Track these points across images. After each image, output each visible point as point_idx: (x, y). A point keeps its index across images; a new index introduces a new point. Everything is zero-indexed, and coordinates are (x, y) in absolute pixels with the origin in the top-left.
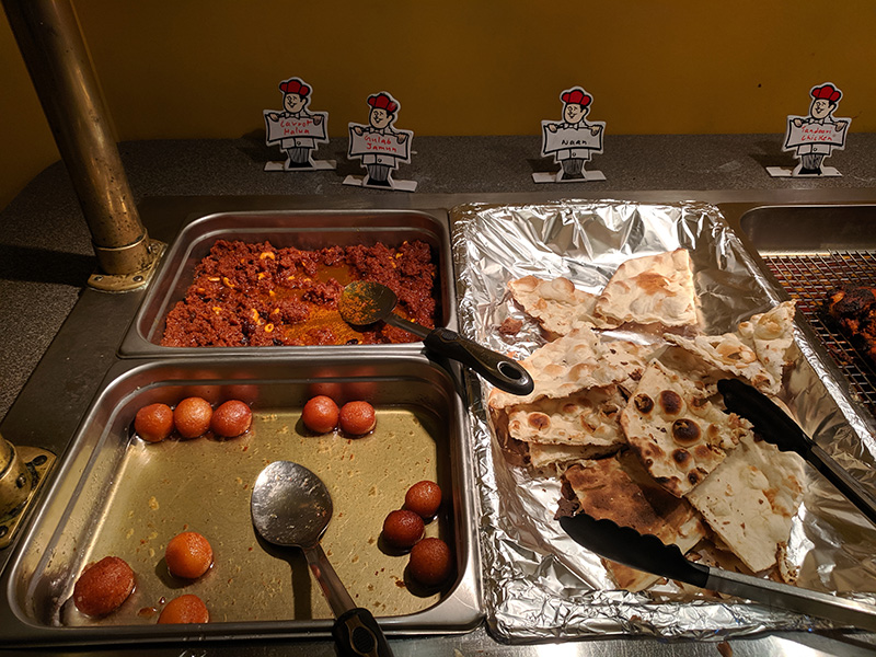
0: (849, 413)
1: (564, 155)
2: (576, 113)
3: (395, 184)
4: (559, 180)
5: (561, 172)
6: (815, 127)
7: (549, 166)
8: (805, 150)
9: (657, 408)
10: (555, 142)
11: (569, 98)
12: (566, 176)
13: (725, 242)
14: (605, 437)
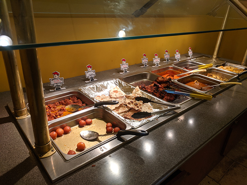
0: (152, 96)
1: (90, 77)
2: (90, 69)
3: (62, 89)
4: (90, 81)
5: (90, 80)
6: (124, 65)
7: (88, 80)
8: (124, 69)
9: (131, 103)
10: (88, 75)
11: (88, 67)
12: (91, 81)
13: (123, 83)
14: (127, 109)
